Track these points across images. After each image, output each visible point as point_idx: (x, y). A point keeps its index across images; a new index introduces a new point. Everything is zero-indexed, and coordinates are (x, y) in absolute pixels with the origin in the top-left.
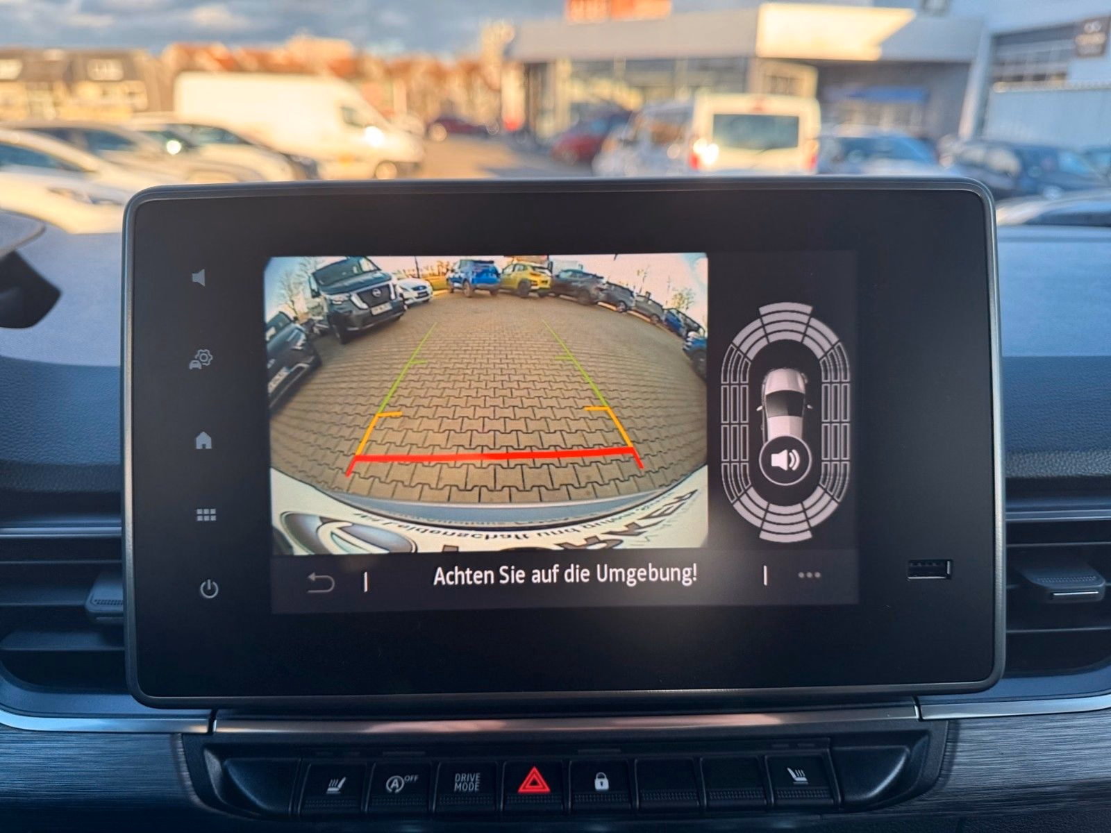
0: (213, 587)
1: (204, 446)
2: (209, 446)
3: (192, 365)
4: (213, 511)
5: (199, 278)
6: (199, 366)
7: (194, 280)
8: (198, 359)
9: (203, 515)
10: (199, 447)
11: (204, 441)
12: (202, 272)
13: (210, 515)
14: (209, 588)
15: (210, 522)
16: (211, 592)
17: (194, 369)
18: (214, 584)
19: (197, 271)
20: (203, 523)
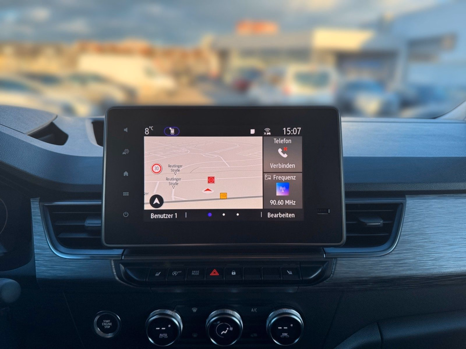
0: (127, 214)
1: (126, 175)
2: (127, 175)
3: (123, 153)
4: (128, 193)
5: (126, 130)
6: (125, 153)
7: (125, 130)
8: (125, 152)
9: (125, 194)
10: (125, 175)
11: (126, 174)
12: (127, 129)
13: (127, 194)
14: (126, 214)
15: (127, 196)
16: (126, 215)
17: (124, 154)
18: (127, 213)
19: (125, 128)
20: (125, 196)
